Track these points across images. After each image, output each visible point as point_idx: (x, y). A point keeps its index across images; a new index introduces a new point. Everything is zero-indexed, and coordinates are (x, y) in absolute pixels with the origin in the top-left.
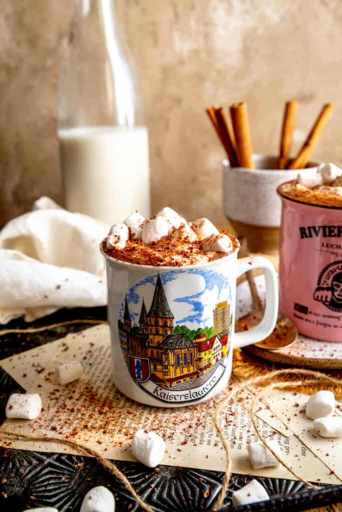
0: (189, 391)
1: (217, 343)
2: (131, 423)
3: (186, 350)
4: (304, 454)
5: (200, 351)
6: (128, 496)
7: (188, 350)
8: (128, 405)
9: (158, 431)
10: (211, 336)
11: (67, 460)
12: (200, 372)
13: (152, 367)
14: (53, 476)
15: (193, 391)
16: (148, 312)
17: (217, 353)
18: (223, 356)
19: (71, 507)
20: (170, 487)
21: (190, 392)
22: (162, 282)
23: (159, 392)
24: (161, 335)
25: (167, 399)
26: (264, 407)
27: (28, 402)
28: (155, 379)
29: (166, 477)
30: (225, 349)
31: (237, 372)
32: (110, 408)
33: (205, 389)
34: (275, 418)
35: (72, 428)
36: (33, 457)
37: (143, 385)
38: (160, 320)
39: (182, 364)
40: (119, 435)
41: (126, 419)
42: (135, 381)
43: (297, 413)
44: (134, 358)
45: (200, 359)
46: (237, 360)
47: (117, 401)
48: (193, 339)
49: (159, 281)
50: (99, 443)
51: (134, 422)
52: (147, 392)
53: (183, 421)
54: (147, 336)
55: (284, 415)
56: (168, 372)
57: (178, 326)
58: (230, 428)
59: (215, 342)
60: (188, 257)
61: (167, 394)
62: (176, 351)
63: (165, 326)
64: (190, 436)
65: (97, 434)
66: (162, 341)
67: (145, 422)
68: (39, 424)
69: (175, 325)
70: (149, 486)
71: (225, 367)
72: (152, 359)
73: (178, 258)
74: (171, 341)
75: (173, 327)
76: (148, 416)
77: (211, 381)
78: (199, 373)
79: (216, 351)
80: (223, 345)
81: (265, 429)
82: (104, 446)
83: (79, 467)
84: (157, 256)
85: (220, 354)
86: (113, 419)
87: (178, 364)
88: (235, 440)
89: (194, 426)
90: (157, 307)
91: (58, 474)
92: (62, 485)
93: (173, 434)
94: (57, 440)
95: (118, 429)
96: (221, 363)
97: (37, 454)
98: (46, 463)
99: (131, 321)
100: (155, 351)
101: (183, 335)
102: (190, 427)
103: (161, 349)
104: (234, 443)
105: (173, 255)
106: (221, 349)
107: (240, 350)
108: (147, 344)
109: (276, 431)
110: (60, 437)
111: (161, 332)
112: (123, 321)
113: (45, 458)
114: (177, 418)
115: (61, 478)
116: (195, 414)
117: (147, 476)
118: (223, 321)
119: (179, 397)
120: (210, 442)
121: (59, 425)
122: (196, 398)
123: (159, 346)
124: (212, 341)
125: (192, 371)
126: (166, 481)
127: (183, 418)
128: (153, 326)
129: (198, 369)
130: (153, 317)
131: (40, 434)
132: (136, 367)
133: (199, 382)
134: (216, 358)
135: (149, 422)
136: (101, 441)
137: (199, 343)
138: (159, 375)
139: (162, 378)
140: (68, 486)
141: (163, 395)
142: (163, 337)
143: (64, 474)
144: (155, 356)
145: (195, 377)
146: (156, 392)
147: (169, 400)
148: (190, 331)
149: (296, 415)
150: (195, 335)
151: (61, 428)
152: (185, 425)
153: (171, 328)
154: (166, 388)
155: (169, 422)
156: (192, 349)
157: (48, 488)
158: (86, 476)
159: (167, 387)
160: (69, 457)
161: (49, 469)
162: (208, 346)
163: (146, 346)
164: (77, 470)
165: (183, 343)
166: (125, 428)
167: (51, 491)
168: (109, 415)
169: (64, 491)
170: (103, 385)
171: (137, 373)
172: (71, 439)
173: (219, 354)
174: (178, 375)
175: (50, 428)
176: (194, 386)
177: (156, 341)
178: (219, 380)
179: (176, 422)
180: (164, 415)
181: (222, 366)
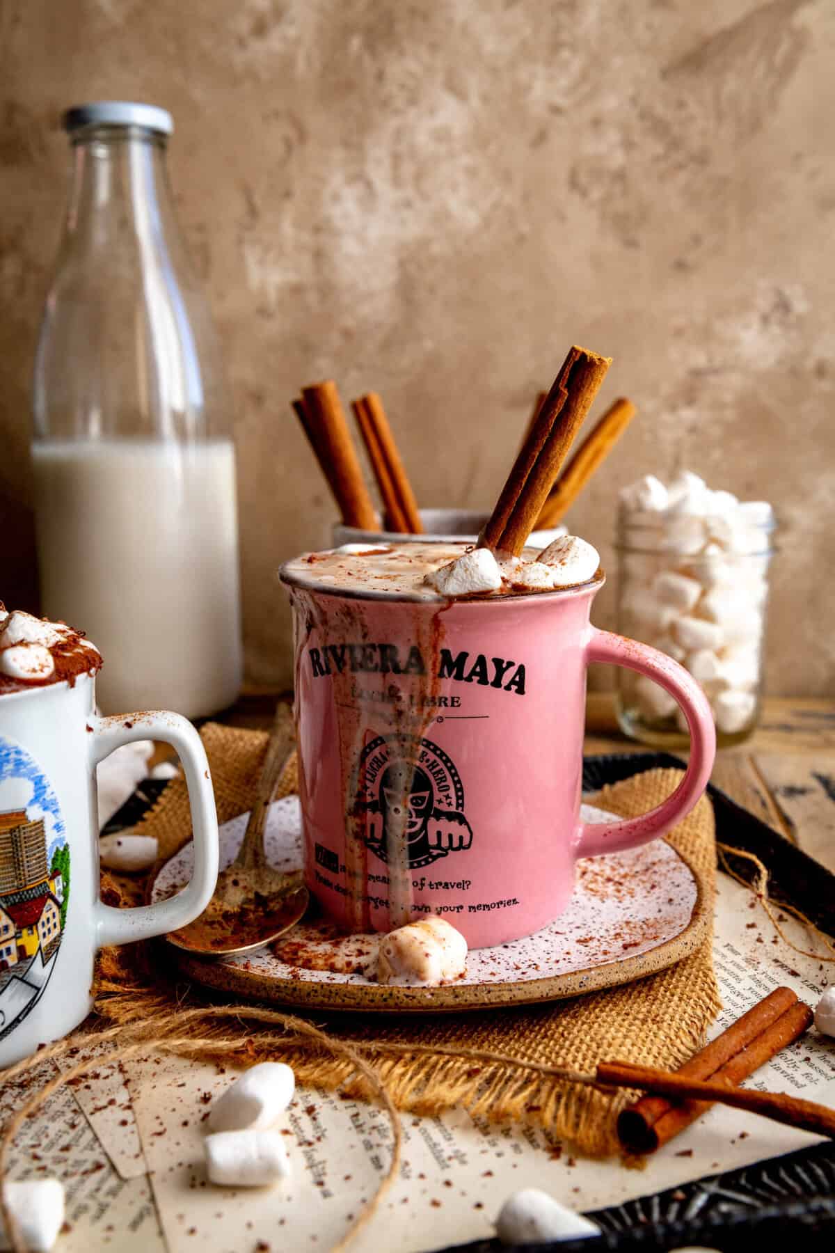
4: (136, 1223)
17: (3, 947)
18: (23, 956)
26: (122, 1097)
30: (33, 940)
31: (104, 1009)
34: (129, 1127)
43: (195, 1118)
55: (157, 1122)
71: (38, 989)
80: (20, 929)
85: (14, 950)
96: (20, 976)
106: (15, 937)
107: (116, 952)
109: (105, 1162)
118: (16, 863)
149: (186, 1124)
173: (8, 950)
178: (19, 1021)
181: (24, 985)
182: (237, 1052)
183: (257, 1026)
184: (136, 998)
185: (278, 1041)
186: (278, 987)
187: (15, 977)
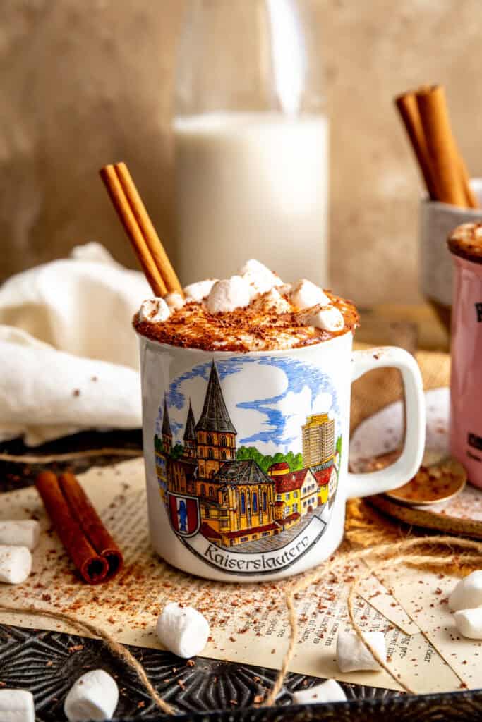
0: (262, 554)
1: (309, 481)
2: (167, 599)
3: (257, 487)
4: (428, 658)
5: (280, 490)
6: (141, 692)
7: (260, 487)
8: (167, 574)
9: (205, 613)
10: (299, 468)
11: (60, 640)
12: (279, 525)
13: (203, 512)
14: (35, 659)
15: (267, 556)
16: (196, 424)
17: (310, 498)
18: (320, 503)
19: (55, 700)
20: (208, 687)
21: (263, 557)
22: (219, 375)
23: (214, 554)
24: (216, 460)
25: (226, 565)
26: (383, 590)
27: (10, 556)
28: (207, 532)
29: (204, 673)
30: (326, 493)
31: (351, 537)
32: (138, 578)
33: (288, 555)
34: (397, 608)
35: (74, 600)
36: (9, 633)
37: (189, 541)
38: (215, 436)
39: (249, 509)
40: (144, 614)
41: (159, 593)
42: (177, 535)
43: (436, 602)
44: (176, 497)
45: (279, 504)
46: (352, 517)
47: (150, 569)
48: (268, 471)
49: (213, 372)
50: (111, 621)
51: (171, 598)
52: (196, 553)
53: (248, 602)
54: (196, 460)
55: (413, 604)
56: (227, 521)
57: (243, 447)
58: (321, 617)
59: (306, 478)
60: (263, 339)
61: (225, 557)
62: (240, 487)
63: (223, 445)
64: (255, 622)
65: (111, 610)
66: (218, 469)
67: (190, 599)
68: (25, 591)
69: (238, 446)
70: (175, 683)
71: (325, 524)
72: (202, 498)
73: (247, 339)
74: (231, 471)
75: (235, 448)
76: (195, 592)
77: (299, 543)
78: (277, 527)
79: (307, 494)
80: (320, 486)
81: (377, 622)
82: (117, 626)
83: (76, 651)
84: (216, 333)
85: (316, 500)
86: (138, 591)
87: (243, 510)
88: (324, 633)
89: (264, 610)
90: (211, 416)
91: (43, 657)
92: (47, 671)
93: (228, 618)
94: (49, 612)
95: (143, 605)
96: (317, 515)
97: (16, 630)
98: (27, 642)
99: (171, 436)
100: (207, 486)
101: (251, 462)
102: (258, 610)
103: (217, 482)
104: (322, 636)
105: (241, 334)
106: (317, 492)
107: (359, 502)
108: (195, 474)
109: (393, 626)
110: (55, 610)
111: (216, 456)
112: (160, 437)
113: (27, 635)
114: (240, 597)
115: (46, 663)
116: (270, 594)
117: (175, 670)
118: (321, 446)
119: (246, 564)
120: (283, 633)
121: (55, 594)
122: (274, 568)
123: (212, 479)
124: (301, 476)
125: (266, 523)
126: (203, 678)
127: (250, 598)
128: (204, 445)
129: (276, 521)
130: (204, 431)
131: (24, 604)
132: (179, 512)
133: (277, 543)
134: (308, 506)
135: (196, 599)
136: (115, 619)
137: (279, 478)
138: (214, 525)
139: (217, 531)
140: (55, 673)
141: (219, 558)
142: (220, 463)
143: (51, 658)
144: (207, 495)
145: (272, 532)
146: (208, 554)
147: (228, 568)
148: (262, 456)
149: (432, 606)
150: (270, 464)
151: (58, 599)
152: (250, 608)
153: (232, 449)
154: (225, 548)
155: (226, 602)
156: (266, 487)
157: (26, 674)
158: (84, 662)
159: (225, 545)
160: (64, 636)
161: (31, 650)
162: (294, 484)
163: (194, 477)
164: (72, 654)
165: (251, 476)
166: (155, 605)
167: (30, 677)
168: (134, 586)
169: (49, 679)
170: (134, 546)
171: (181, 522)
172: (71, 614)
173: (313, 499)
174: (244, 527)
175: (41, 596)
176: (269, 549)
177: (209, 469)
178: (314, 543)
179: (237, 603)
180: (221, 592)
181: (319, 521)
182: (448, 565)
183: (458, 550)
184: (369, 531)
185: (474, 559)
186: (471, 525)
187: (315, 516)
